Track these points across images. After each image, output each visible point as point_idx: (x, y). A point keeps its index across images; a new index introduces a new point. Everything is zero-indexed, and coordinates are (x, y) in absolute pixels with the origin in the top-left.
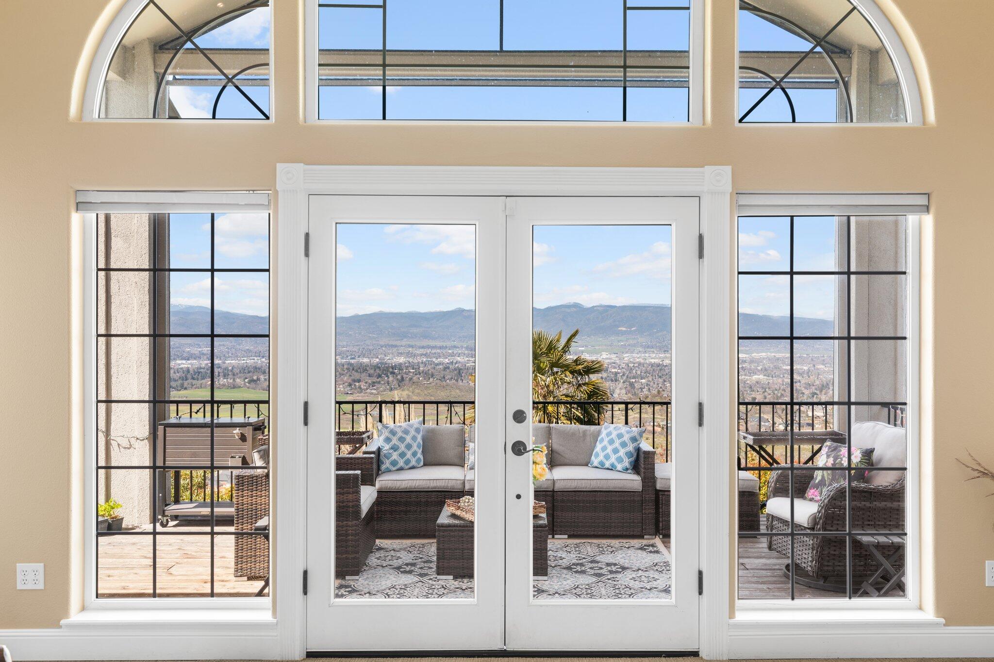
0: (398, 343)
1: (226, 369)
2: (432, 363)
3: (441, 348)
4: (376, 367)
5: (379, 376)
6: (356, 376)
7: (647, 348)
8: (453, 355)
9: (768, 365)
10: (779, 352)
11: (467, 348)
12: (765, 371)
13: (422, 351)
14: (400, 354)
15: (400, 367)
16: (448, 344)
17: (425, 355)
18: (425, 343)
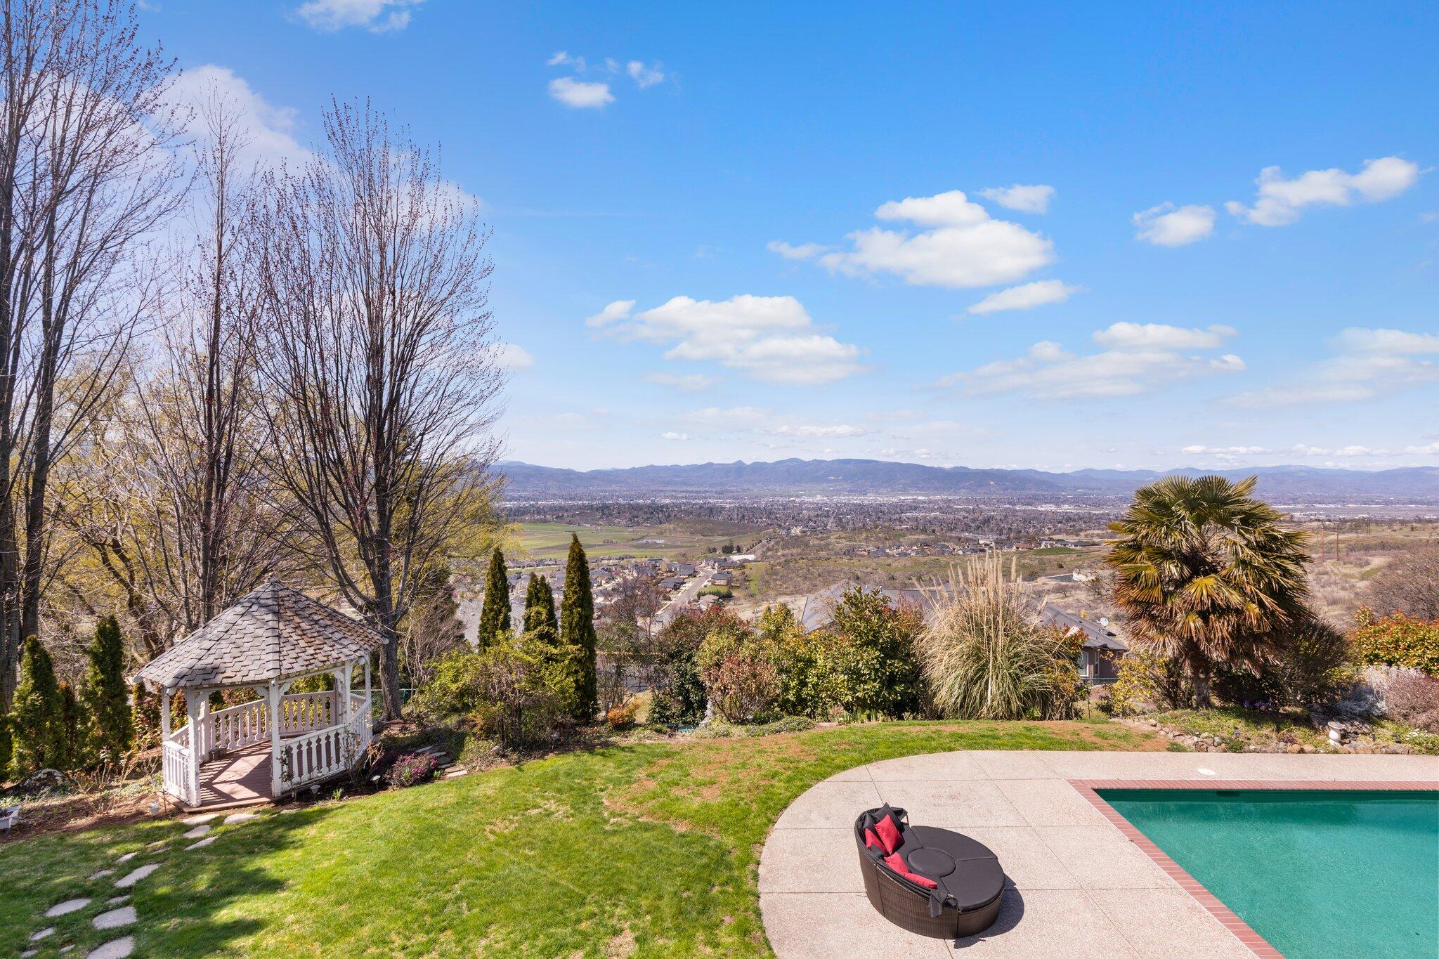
0: (665, 489)
1: (539, 508)
2: (689, 504)
3: (696, 492)
4: (649, 506)
5: (652, 513)
6: (635, 513)
7: (851, 492)
8: (705, 497)
9: (942, 504)
10: (950, 495)
11: (716, 492)
12: (940, 509)
13: (682, 495)
14: (666, 497)
15: (667, 506)
16: (702, 489)
17: (685, 497)
18: (685, 488)
